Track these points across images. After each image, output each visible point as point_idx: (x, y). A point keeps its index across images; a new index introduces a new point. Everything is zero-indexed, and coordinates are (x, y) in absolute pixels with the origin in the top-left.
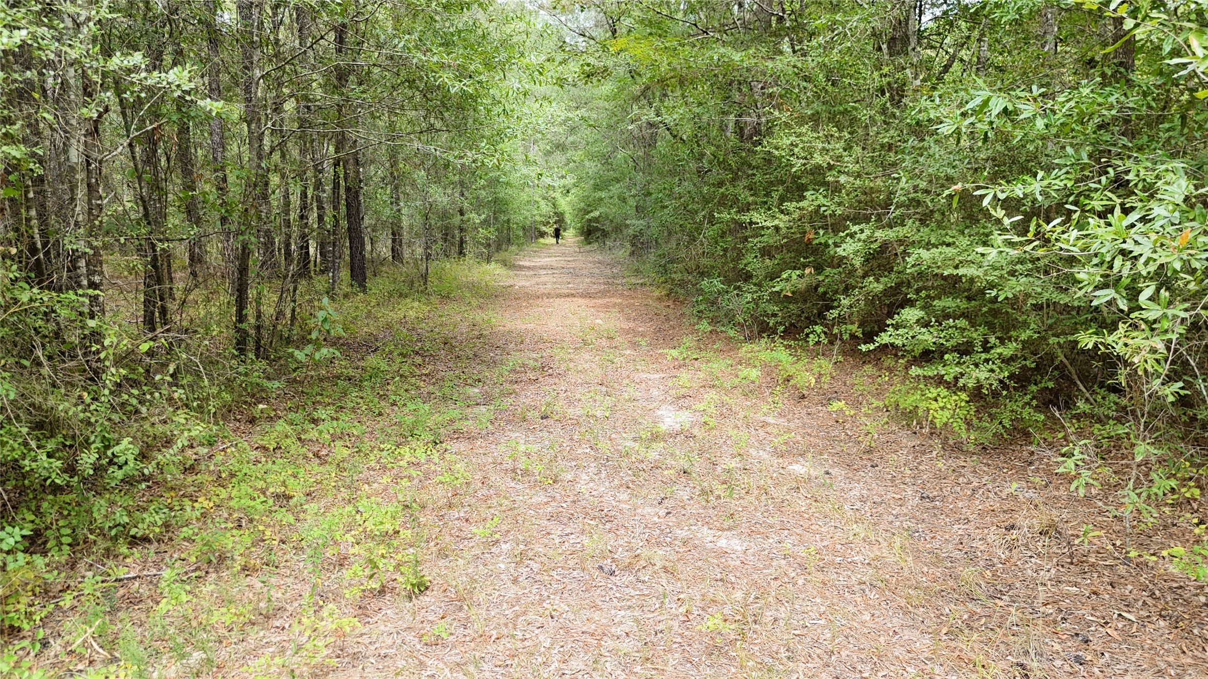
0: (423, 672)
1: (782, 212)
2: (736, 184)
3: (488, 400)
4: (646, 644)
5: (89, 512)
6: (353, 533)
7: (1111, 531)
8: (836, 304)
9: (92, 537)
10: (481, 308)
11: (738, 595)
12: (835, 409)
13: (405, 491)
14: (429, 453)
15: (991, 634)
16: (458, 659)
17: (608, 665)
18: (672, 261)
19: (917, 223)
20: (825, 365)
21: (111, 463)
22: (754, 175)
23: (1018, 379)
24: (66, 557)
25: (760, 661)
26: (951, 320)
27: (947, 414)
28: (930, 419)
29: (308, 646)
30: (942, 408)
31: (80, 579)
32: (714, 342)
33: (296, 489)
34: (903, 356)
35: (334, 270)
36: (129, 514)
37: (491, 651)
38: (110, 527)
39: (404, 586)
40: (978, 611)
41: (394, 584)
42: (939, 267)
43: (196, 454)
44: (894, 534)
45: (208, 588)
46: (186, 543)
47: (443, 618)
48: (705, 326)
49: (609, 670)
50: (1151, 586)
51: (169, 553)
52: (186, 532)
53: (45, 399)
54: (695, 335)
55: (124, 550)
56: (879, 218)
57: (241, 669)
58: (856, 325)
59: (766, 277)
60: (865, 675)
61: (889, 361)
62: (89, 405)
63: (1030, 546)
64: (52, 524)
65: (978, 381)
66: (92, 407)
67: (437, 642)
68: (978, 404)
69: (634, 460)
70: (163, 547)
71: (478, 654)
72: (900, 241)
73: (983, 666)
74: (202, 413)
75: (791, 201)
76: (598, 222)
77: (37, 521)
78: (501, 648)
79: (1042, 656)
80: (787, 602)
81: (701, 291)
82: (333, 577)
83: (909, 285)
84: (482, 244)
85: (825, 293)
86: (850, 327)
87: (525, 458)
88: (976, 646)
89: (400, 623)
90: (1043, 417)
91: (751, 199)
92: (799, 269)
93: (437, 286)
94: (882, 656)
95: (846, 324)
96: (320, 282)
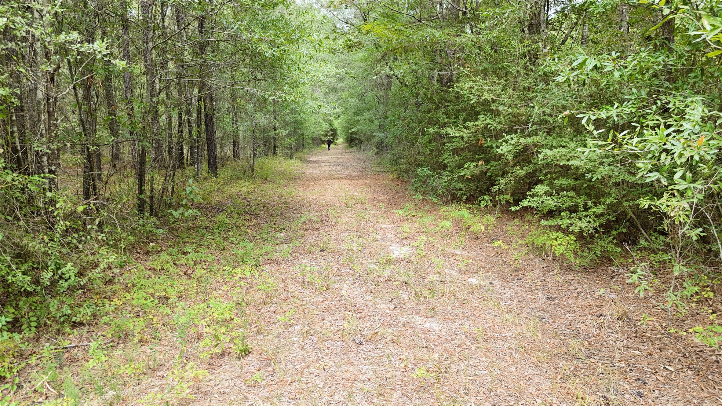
0: (246, 403)
1: (465, 128)
2: (438, 111)
3: (289, 240)
4: (380, 385)
5: (47, 307)
6: (206, 320)
7: (660, 318)
8: (497, 183)
9: (49, 322)
10: (286, 186)
11: (436, 356)
12: (496, 245)
13: (238, 294)
14: (252, 272)
15: (587, 379)
16: (267, 395)
17: (357, 398)
18: (400, 158)
19: (545, 134)
20: (490, 219)
21: (61, 278)
22: (449, 106)
23: (606, 227)
24: (33, 334)
25: (448, 395)
26: (565, 192)
27: (563, 248)
28: (552, 251)
29: (178, 387)
30: (559, 245)
31: (41, 348)
32: (425, 206)
33: (172, 294)
34: (537, 214)
35: (198, 163)
36: (72, 308)
37: (287, 390)
38: (60, 316)
39: (236, 351)
40: (580, 365)
41: (231, 351)
42: (558, 160)
43: (113, 273)
44: (530, 320)
45: (118, 352)
46: (105, 326)
47: (259, 370)
48: (419, 196)
49: (358, 401)
50: (683, 350)
51: (96, 332)
52: (105, 319)
53: (21, 240)
54: (413, 201)
55: (68, 330)
56: (523, 131)
57: (137, 401)
58: (509, 195)
59: (456, 167)
60: (511, 404)
61: (529, 216)
62: (47, 244)
63: (612, 327)
64: (25, 314)
65: (581, 228)
66: (49, 245)
67: (255, 385)
68: (581, 242)
69: (375, 276)
70: (92, 328)
71: (279, 392)
72: (535, 144)
73: (582, 398)
74: (117, 248)
75: (470, 121)
76: (357, 135)
77: (16, 313)
78: (293, 388)
79: (617, 392)
80: (466, 360)
81: (417, 176)
82: (194, 346)
83: (541, 172)
84: (287, 148)
85: (491, 176)
86: (505, 196)
87: (310, 275)
88: (578, 386)
89: (233, 373)
90: (620, 250)
91: (446, 120)
92: (475, 162)
93: (260, 173)
94: (521, 392)
95: (503, 195)
96: (190, 171)
